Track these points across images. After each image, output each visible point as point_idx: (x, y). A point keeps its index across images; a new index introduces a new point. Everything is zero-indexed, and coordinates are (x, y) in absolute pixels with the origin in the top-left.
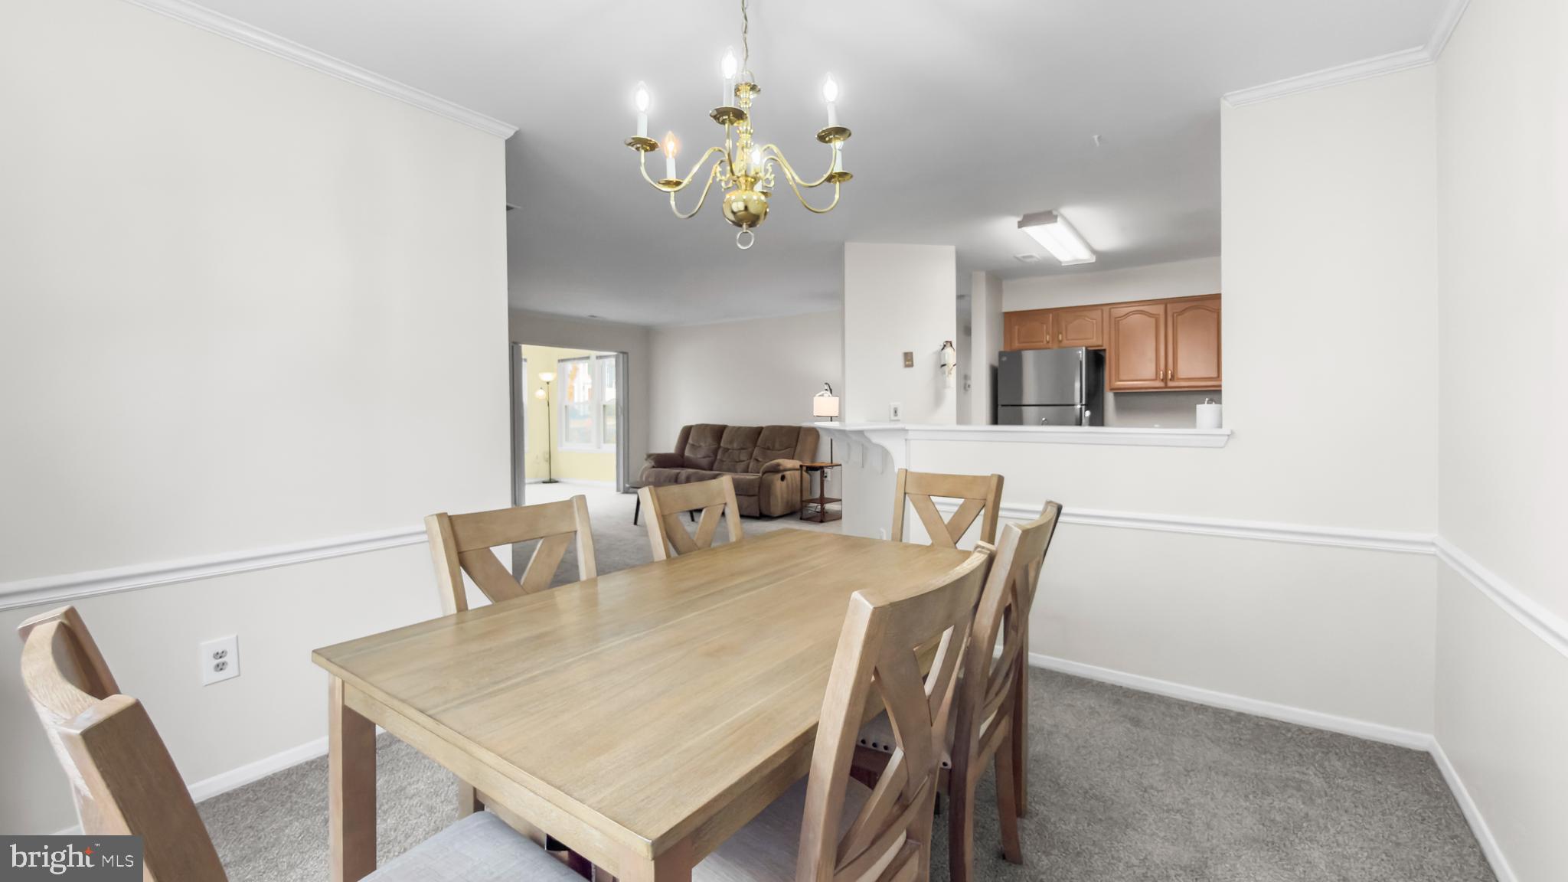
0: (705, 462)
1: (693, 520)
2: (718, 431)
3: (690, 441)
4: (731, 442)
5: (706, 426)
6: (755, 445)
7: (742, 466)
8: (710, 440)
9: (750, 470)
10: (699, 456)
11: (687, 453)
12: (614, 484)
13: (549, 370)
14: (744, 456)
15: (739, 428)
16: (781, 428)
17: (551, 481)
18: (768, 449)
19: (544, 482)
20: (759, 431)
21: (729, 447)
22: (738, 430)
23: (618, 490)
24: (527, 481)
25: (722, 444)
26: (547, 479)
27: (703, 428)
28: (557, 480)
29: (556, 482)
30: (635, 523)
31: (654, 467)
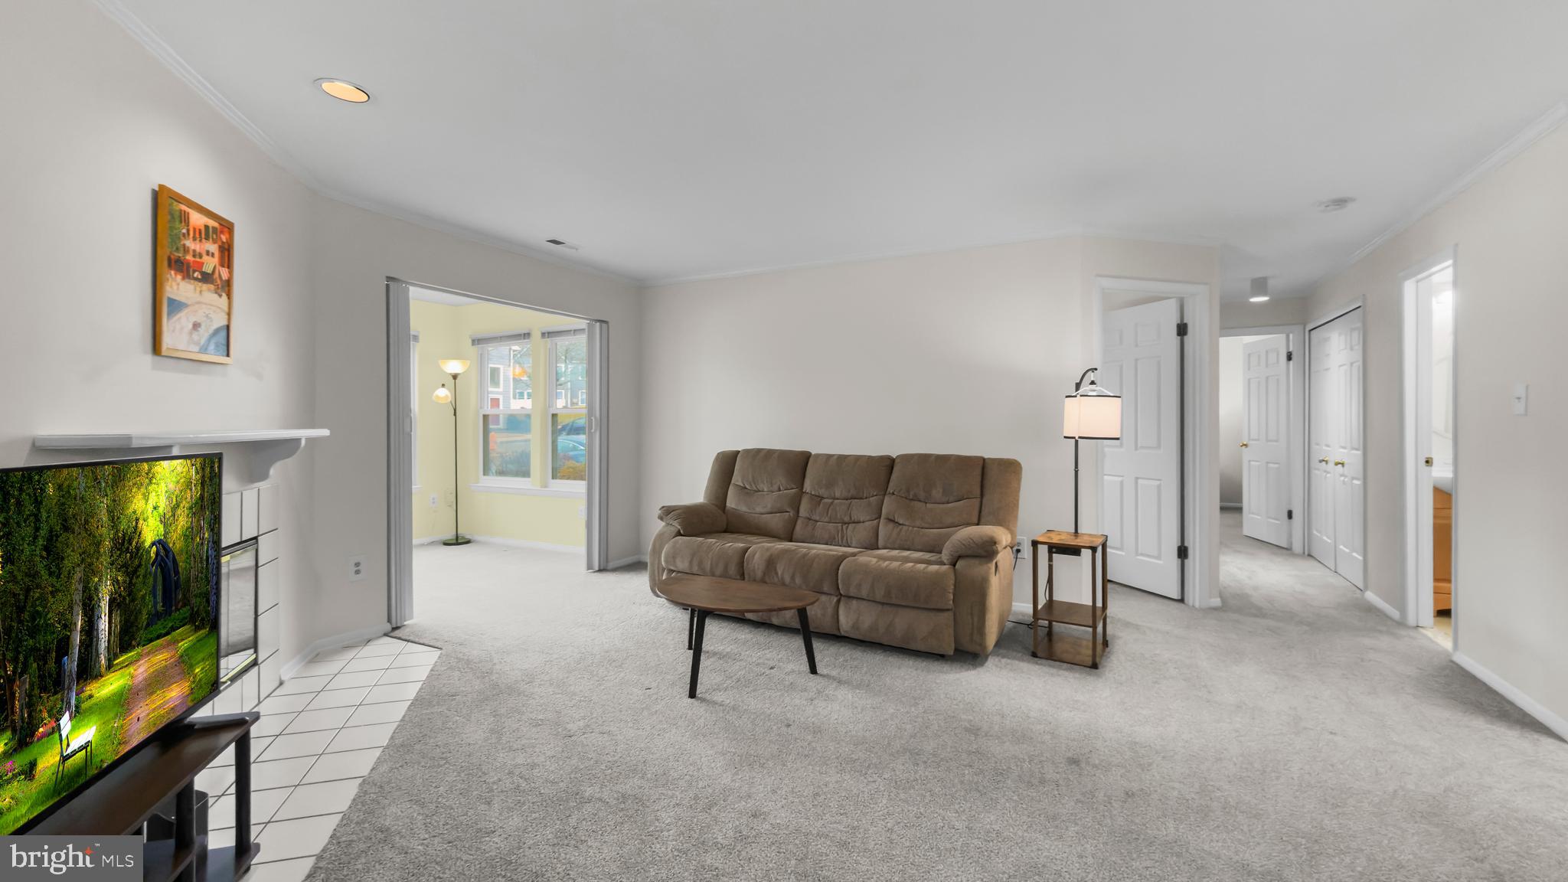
0: (776, 522)
1: (813, 670)
2: (798, 464)
3: (737, 479)
4: (830, 484)
5: (769, 454)
6: (884, 490)
7: (861, 532)
8: (781, 480)
9: (881, 543)
10: (759, 509)
11: (731, 503)
12: (582, 550)
13: (457, 356)
14: (860, 511)
15: (842, 458)
16: (943, 459)
17: (458, 541)
18: (916, 499)
19: (446, 544)
20: (889, 464)
21: (822, 492)
22: (841, 463)
23: (590, 567)
24: (415, 541)
25: (808, 486)
26: (450, 535)
27: (761, 457)
28: (468, 537)
29: (468, 542)
30: (692, 694)
31: (679, 534)
